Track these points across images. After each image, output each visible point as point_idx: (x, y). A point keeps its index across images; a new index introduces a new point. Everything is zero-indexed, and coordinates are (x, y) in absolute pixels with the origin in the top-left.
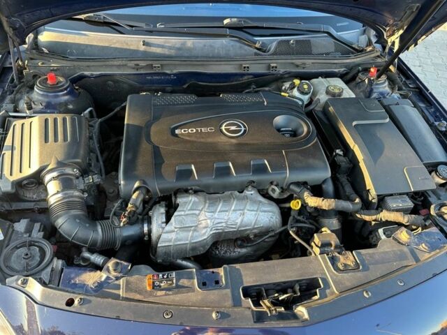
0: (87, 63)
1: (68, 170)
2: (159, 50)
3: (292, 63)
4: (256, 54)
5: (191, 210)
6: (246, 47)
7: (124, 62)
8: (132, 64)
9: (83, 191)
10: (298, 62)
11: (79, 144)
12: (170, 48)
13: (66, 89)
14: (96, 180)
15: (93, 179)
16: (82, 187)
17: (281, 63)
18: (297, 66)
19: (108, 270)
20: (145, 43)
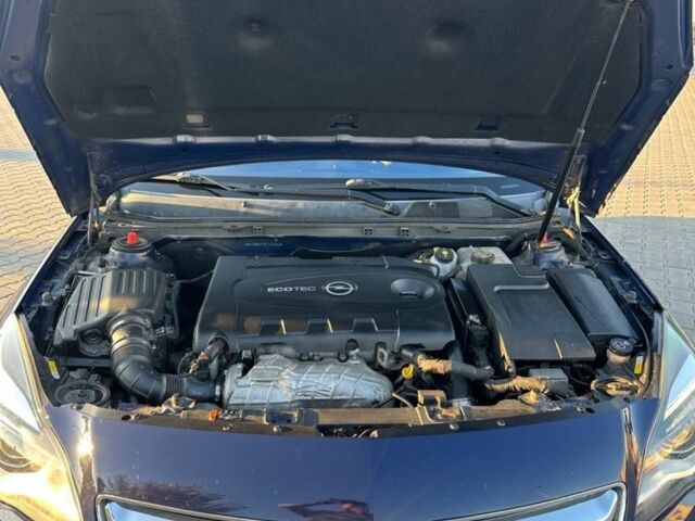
0: (176, 225)
1: (139, 320)
2: (263, 212)
3: (430, 228)
4: (383, 216)
5: (274, 364)
6: (371, 209)
7: (219, 224)
8: (228, 226)
9: (152, 343)
10: (438, 226)
11: (154, 297)
12: (277, 210)
13: (146, 250)
14: (168, 332)
15: (167, 331)
16: (152, 337)
17: (415, 227)
18: (438, 231)
19: (170, 404)
20: (246, 205)
